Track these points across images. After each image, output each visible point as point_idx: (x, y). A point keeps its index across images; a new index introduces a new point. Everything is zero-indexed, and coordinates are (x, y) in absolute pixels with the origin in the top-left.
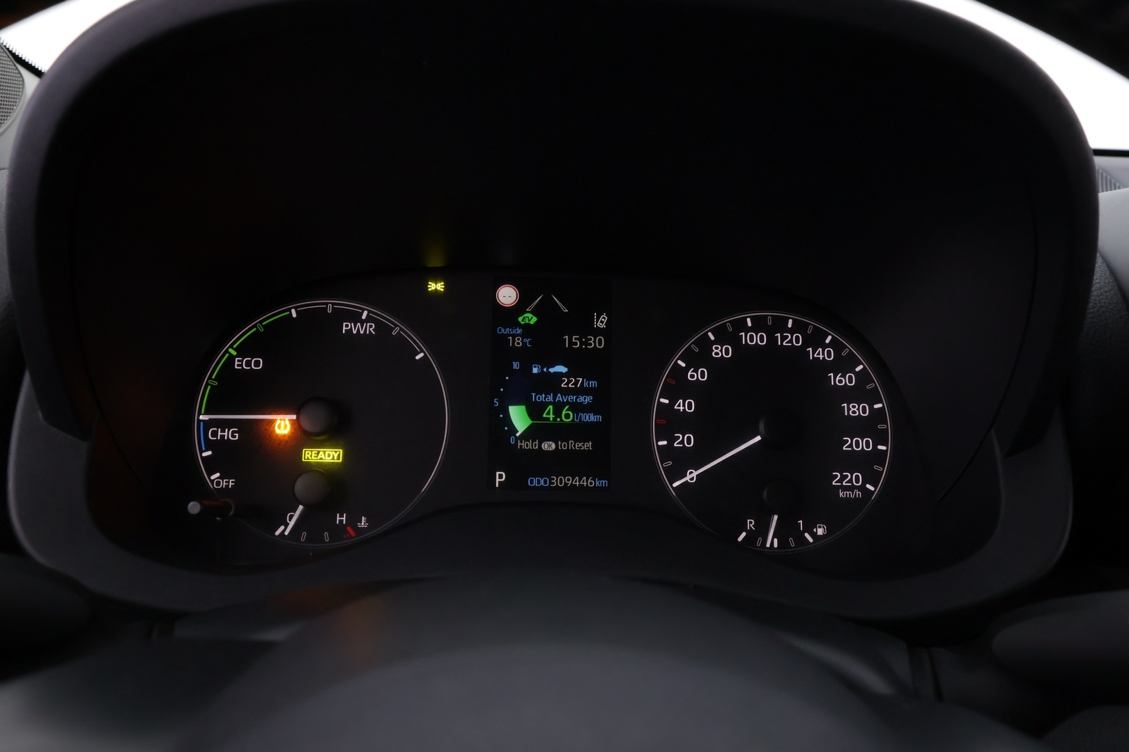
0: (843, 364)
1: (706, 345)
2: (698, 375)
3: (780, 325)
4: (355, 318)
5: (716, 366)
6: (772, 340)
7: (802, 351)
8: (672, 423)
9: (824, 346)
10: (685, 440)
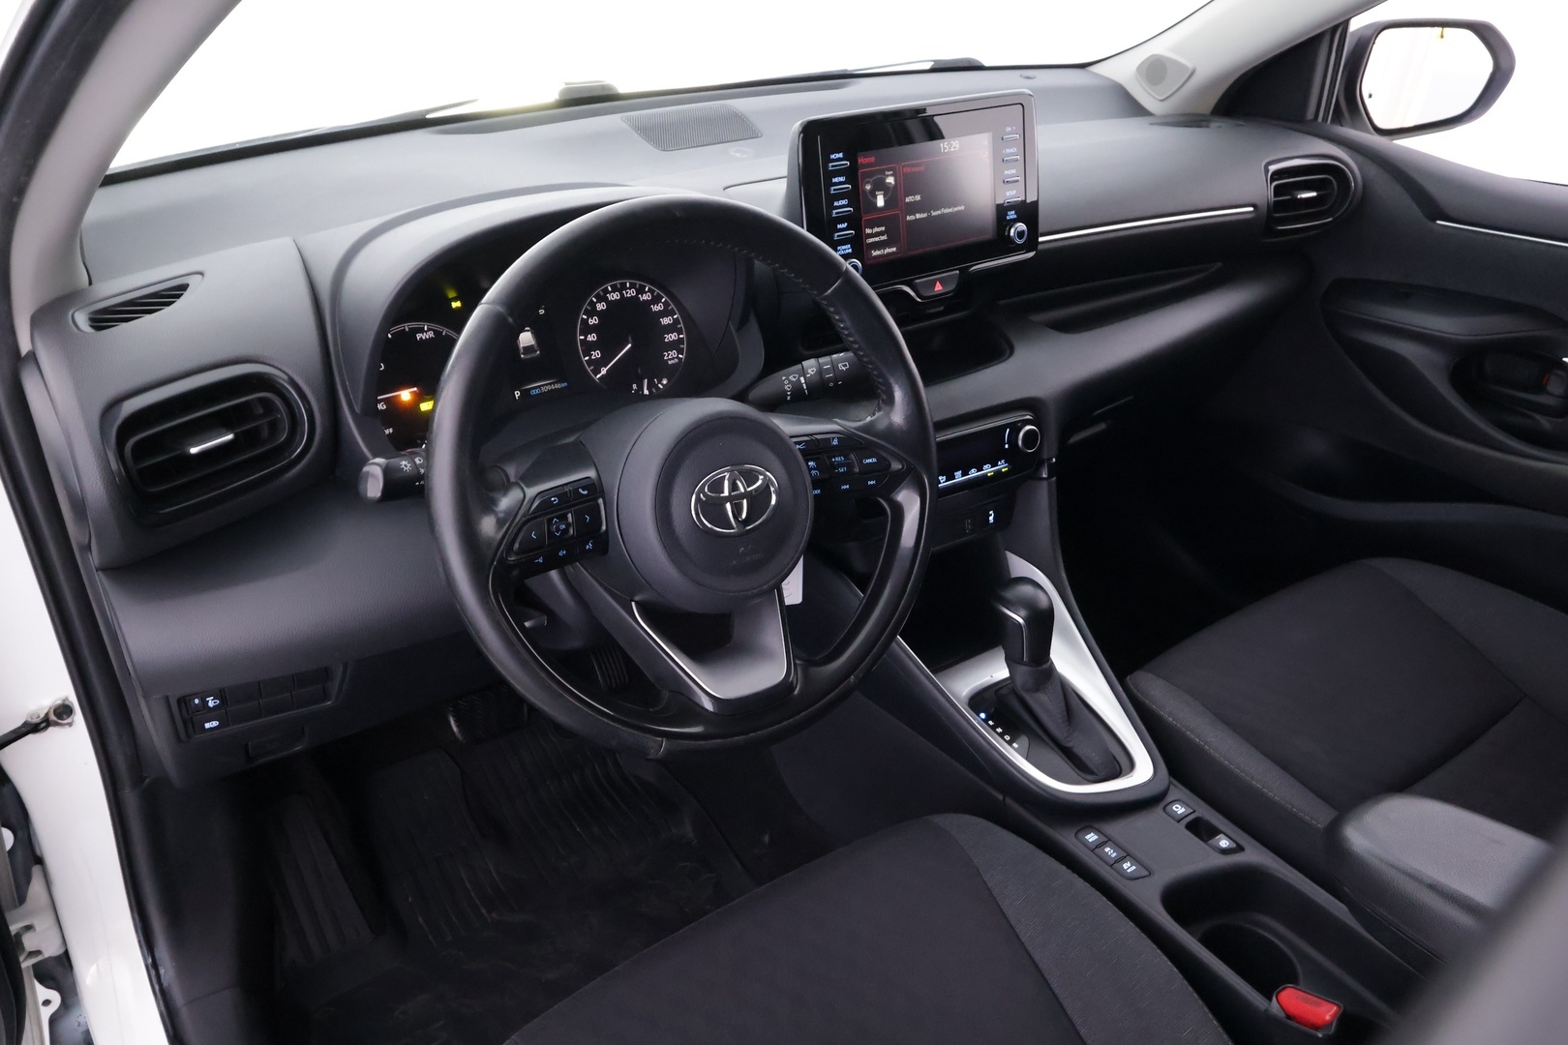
0: (656, 300)
1: (593, 305)
2: (594, 321)
3: (623, 287)
4: (422, 330)
5: (600, 314)
6: (622, 295)
7: (636, 297)
8: (589, 347)
9: (646, 293)
10: (596, 354)
